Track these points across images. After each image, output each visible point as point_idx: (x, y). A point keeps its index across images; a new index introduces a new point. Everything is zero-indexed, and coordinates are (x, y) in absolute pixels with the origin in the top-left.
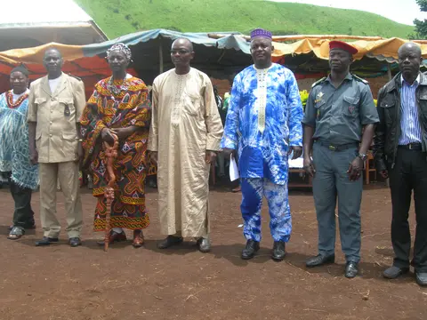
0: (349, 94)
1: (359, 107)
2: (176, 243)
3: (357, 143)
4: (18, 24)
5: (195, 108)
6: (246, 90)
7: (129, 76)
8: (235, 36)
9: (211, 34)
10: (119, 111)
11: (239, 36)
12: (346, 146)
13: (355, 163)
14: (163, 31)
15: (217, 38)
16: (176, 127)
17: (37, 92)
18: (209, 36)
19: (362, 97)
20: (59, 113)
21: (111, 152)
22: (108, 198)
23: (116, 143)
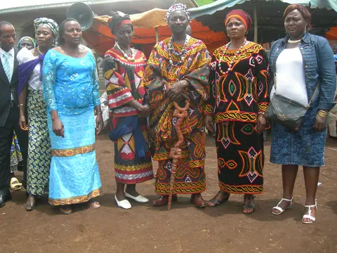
21: (181, 113)
22: (175, 159)
23: (188, 104)
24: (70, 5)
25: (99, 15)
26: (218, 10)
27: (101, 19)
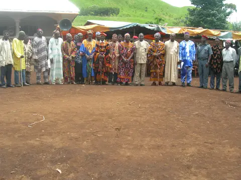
0: (206, 48)
1: (208, 51)
2: (167, 84)
3: (208, 59)
5: (176, 51)
6: (184, 46)
7: (160, 41)
10: (158, 50)
12: (205, 59)
13: (207, 63)
14: (138, 24)
16: (171, 55)
17: (137, 45)
19: (209, 48)
20: (144, 51)
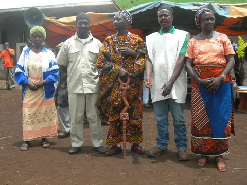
4: (69, 4)
8: (212, 4)
9: (195, 3)
11: (215, 4)
15: (199, 5)
18: (194, 5)
21: (124, 86)
22: (124, 120)
23: (129, 79)
24: (27, 9)
25: (48, 17)
26: (135, 13)
27: (49, 19)
